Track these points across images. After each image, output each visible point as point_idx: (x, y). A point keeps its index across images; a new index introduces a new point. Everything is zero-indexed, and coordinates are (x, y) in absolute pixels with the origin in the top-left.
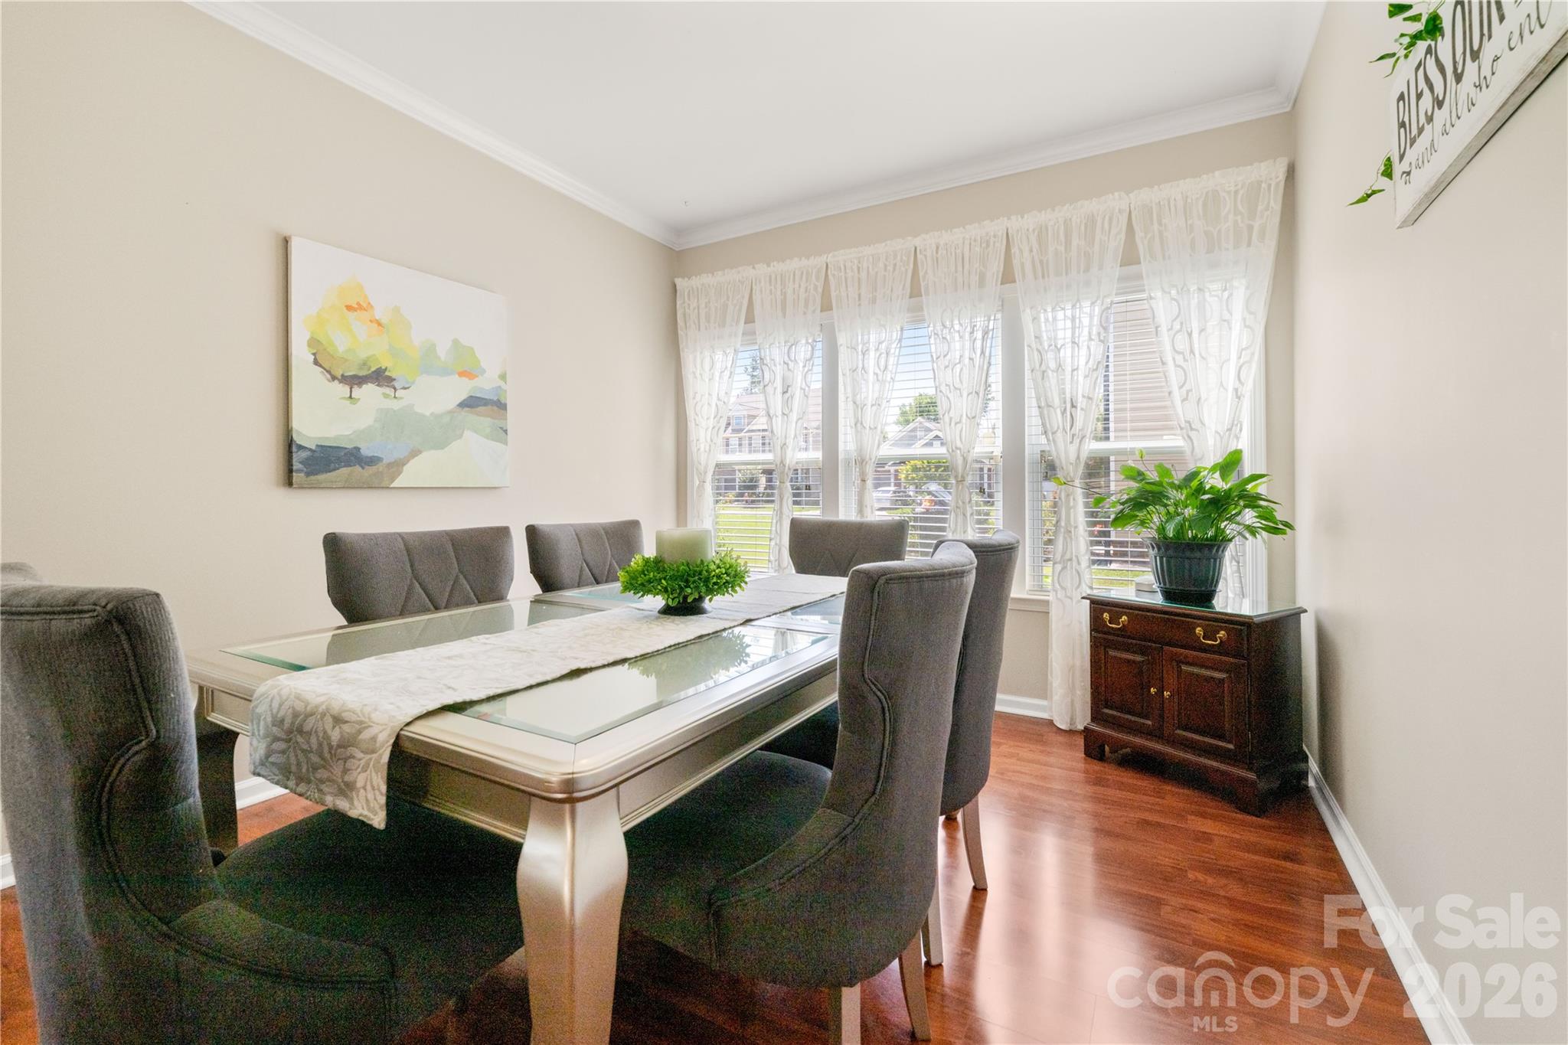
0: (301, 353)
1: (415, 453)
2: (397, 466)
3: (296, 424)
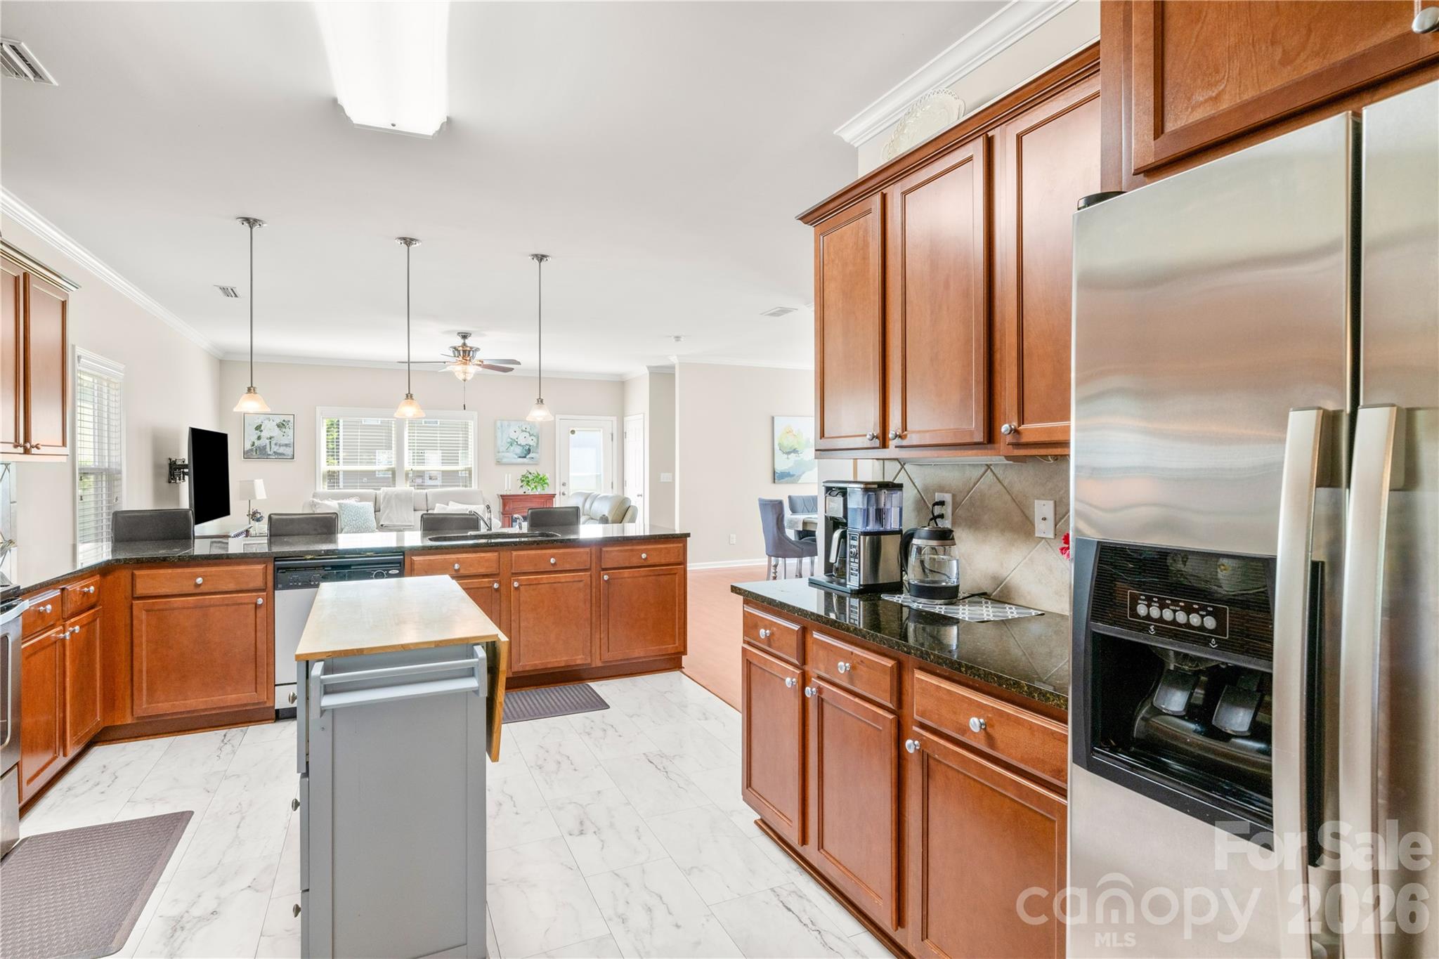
0: (777, 447)
1: (804, 473)
2: (799, 477)
3: (776, 467)
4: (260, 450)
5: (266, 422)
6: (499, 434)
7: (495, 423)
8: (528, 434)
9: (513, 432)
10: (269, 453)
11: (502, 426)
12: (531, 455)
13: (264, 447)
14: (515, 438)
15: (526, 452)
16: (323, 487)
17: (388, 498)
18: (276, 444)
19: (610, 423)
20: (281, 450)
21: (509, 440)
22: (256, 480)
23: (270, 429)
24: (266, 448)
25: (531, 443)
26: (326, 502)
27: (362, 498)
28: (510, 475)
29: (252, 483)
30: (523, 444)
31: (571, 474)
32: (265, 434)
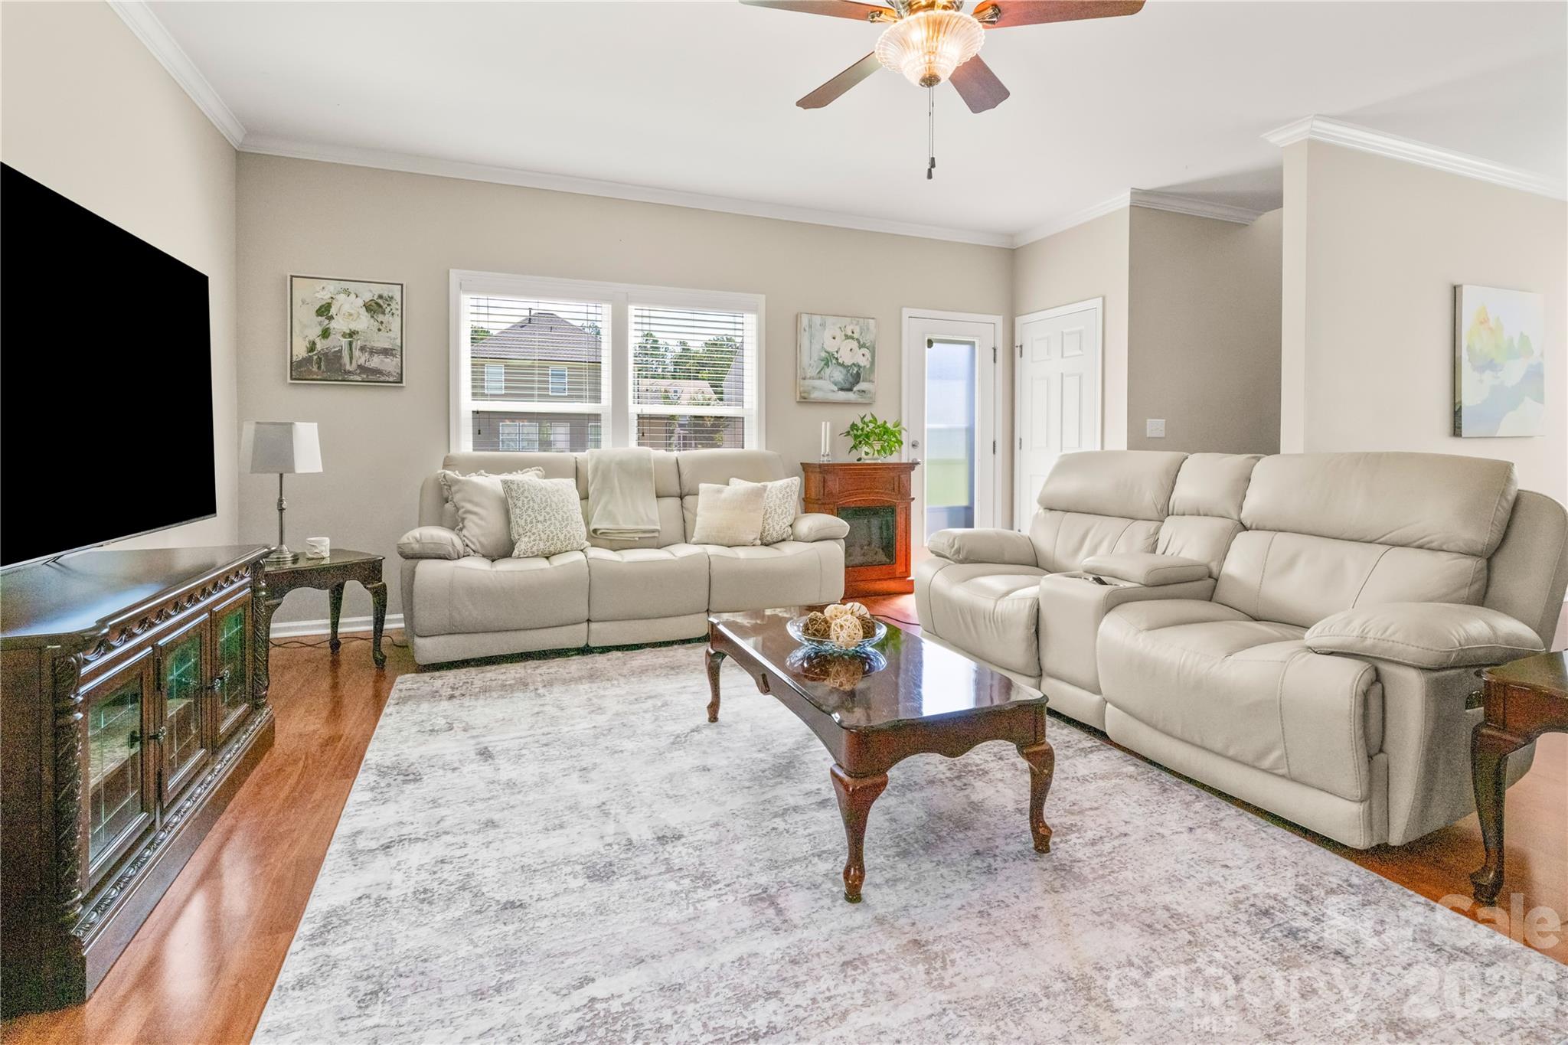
4: (328, 360)
5: (342, 297)
6: (805, 341)
7: (797, 318)
8: (855, 343)
9: (830, 338)
10: (348, 367)
11: (810, 326)
12: (862, 386)
13: (338, 355)
14: (833, 350)
15: (851, 379)
16: (464, 444)
17: (604, 471)
18: (363, 349)
19: (989, 329)
20: (376, 362)
21: (823, 354)
22: (298, 424)
23: (350, 315)
24: (341, 357)
25: (864, 362)
26: (474, 478)
27: (551, 470)
28: (828, 424)
29: (287, 428)
30: (848, 362)
31: (927, 426)
32: (339, 325)
